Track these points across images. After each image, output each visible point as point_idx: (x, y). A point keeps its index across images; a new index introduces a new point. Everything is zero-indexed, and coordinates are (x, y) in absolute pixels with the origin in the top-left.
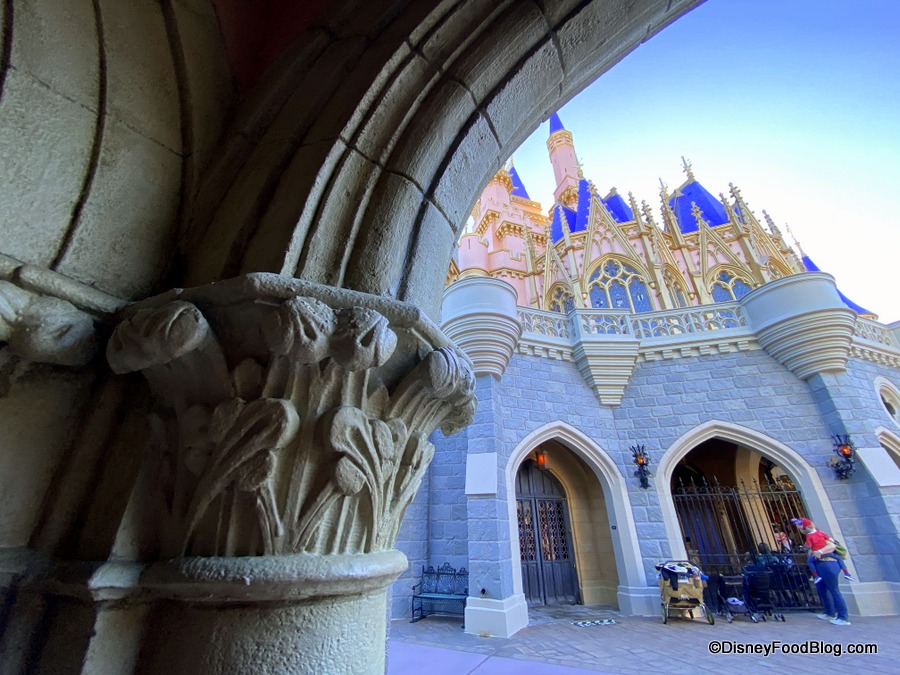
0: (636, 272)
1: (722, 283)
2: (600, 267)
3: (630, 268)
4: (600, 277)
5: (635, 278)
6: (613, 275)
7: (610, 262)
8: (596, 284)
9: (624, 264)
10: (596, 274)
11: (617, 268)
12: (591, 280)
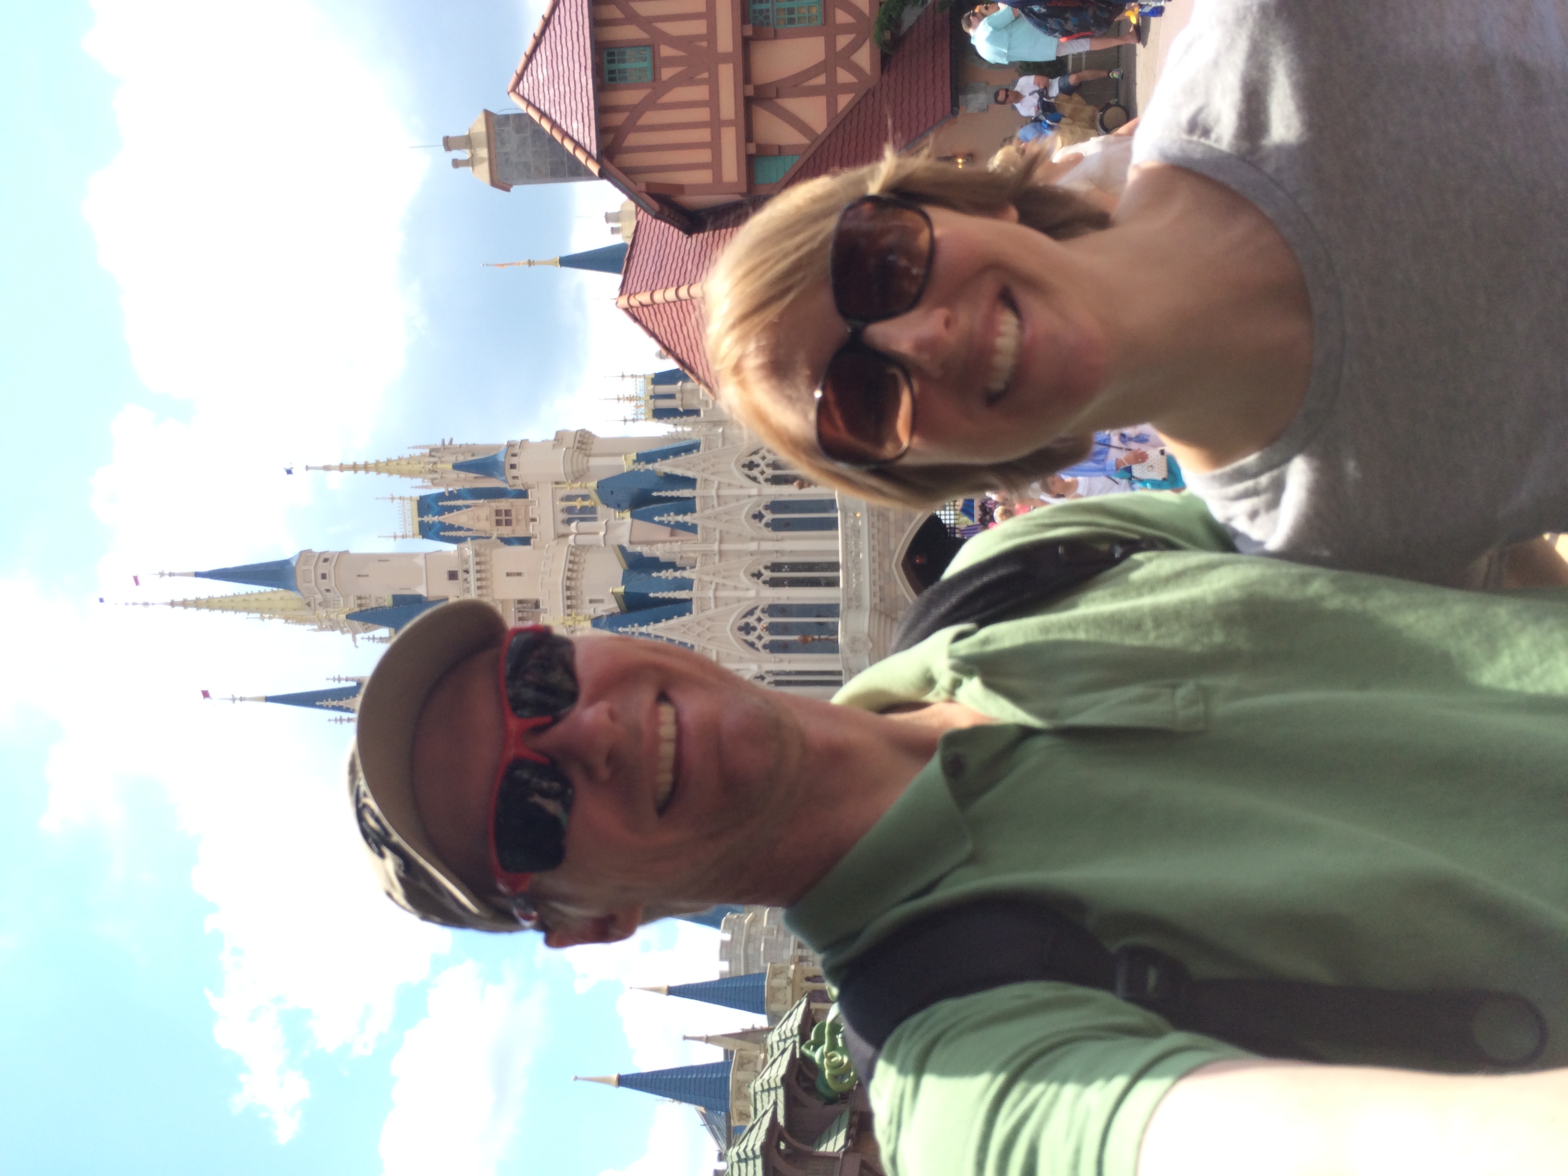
0: (756, 608)
1: (764, 521)
2: (746, 641)
3: (751, 613)
4: (756, 641)
5: (763, 611)
6: (754, 629)
7: (740, 629)
8: (765, 647)
9: (745, 616)
10: (752, 645)
11: (747, 624)
12: (757, 649)
